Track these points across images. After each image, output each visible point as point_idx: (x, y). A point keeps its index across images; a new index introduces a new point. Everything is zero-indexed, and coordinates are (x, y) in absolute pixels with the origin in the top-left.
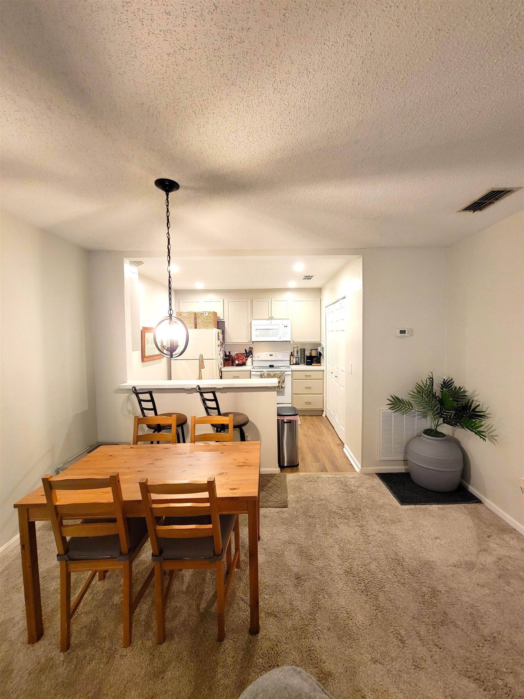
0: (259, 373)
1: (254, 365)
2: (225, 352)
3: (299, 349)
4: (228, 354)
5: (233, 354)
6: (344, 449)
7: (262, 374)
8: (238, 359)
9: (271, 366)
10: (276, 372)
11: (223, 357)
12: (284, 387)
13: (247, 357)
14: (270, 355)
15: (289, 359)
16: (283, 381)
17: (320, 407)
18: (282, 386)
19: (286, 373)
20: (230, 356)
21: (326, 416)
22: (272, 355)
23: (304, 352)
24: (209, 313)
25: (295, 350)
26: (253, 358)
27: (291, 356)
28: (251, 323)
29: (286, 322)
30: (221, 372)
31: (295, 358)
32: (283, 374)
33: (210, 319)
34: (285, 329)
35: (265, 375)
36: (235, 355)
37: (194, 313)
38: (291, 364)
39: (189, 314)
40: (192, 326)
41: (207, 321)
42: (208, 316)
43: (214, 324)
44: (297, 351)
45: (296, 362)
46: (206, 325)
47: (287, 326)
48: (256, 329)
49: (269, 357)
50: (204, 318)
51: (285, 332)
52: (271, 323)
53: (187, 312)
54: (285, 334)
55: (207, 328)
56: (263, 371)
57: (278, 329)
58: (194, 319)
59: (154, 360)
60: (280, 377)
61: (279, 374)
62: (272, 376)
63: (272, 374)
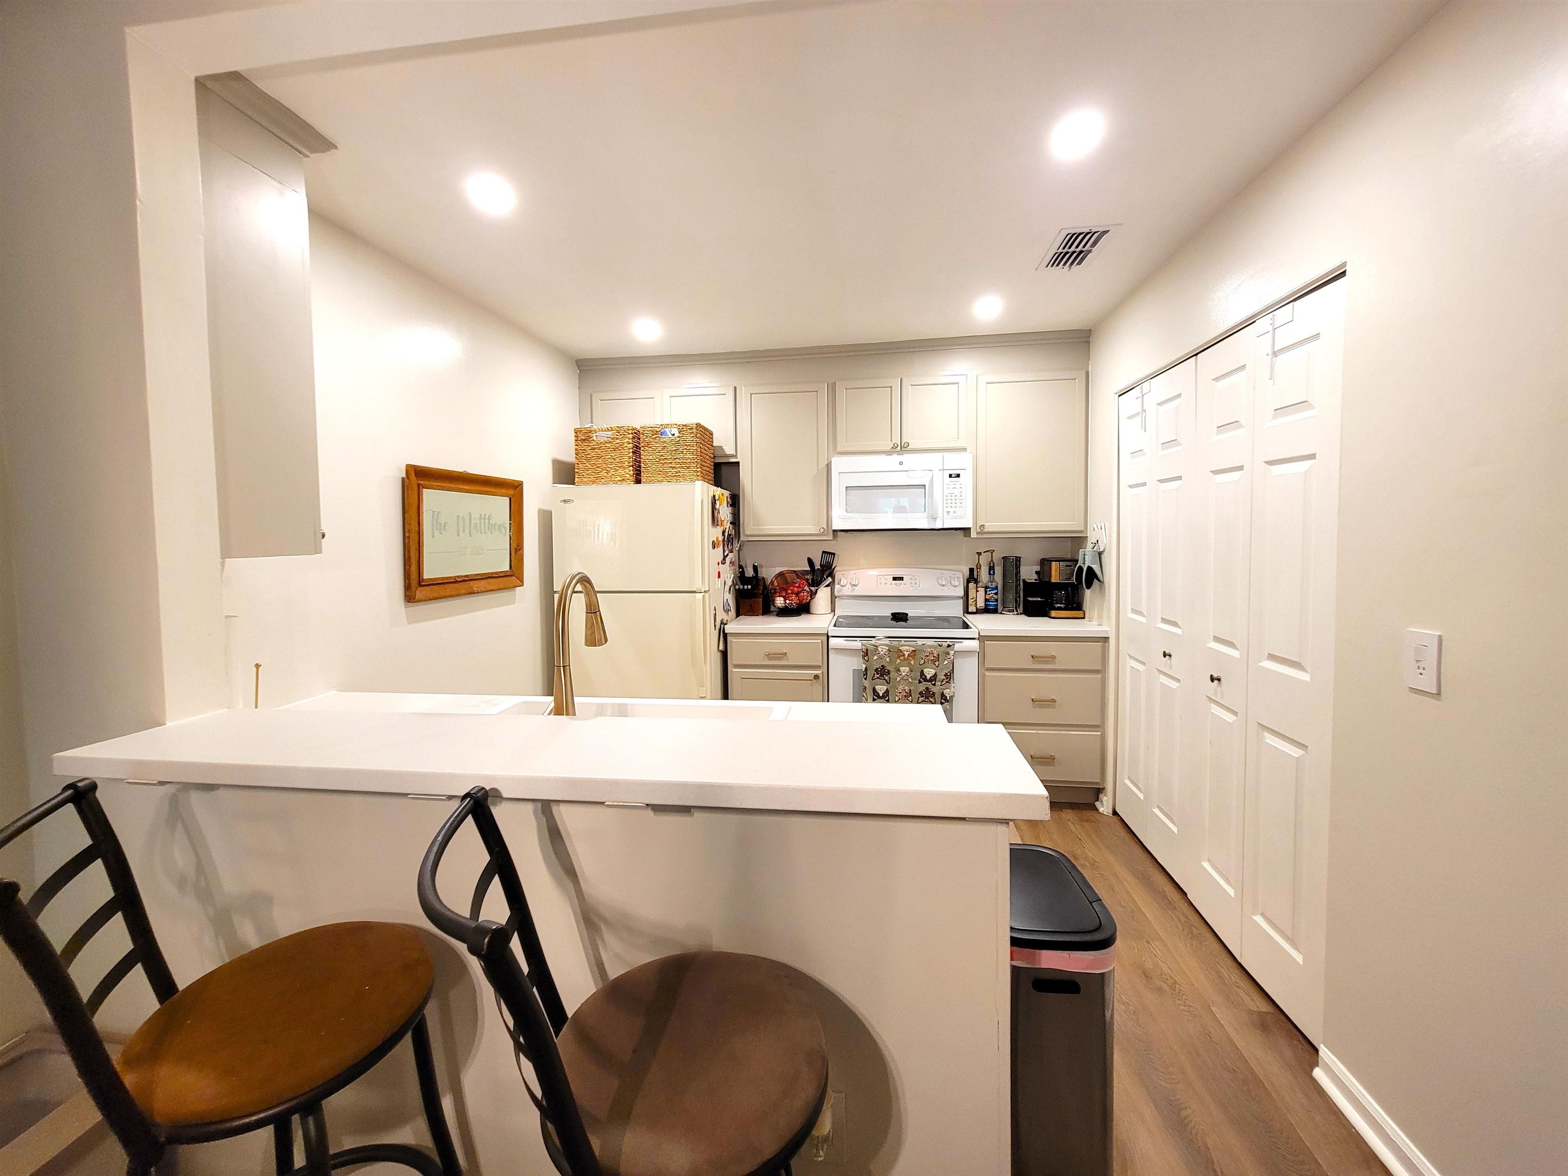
0: (857, 644)
1: (839, 612)
2: (741, 567)
3: (997, 557)
4: (750, 573)
5: (769, 573)
6: (1318, 1073)
7: (870, 647)
8: (786, 590)
9: (899, 618)
10: (920, 642)
11: (734, 584)
12: (952, 697)
13: (817, 583)
14: (895, 579)
15: (962, 593)
16: (949, 677)
17: (1090, 777)
18: (943, 695)
19: (958, 646)
20: (756, 580)
21: (1115, 813)
22: (901, 579)
23: (1018, 567)
24: (682, 428)
25: (984, 560)
26: (837, 586)
27: (968, 582)
28: (829, 466)
29: (954, 462)
30: (724, 636)
31: (982, 591)
32: (948, 650)
33: (685, 449)
34: (951, 486)
35: (882, 651)
36: (776, 579)
37: (631, 431)
38: (970, 611)
39: (617, 434)
40: (628, 475)
41: (675, 459)
42: (678, 441)
43: (698, 469)
44: (990, 563)
45: (988, 603)
46: (673, 471)
47: (958, 476)
48: (846, 487)
49: (891, 584)
50: (665, 446)
51: (954, 498)
52: (901, 463)
53: (610, 429)
54: (953, 505)
55: (674, 480)
56: (874, 637)
57: (925, 485)
58: (631, 450)
59: (474, 593)
60: (938, 661)
61: (932, 651)
62: (906, 654)
63: (906, 649)
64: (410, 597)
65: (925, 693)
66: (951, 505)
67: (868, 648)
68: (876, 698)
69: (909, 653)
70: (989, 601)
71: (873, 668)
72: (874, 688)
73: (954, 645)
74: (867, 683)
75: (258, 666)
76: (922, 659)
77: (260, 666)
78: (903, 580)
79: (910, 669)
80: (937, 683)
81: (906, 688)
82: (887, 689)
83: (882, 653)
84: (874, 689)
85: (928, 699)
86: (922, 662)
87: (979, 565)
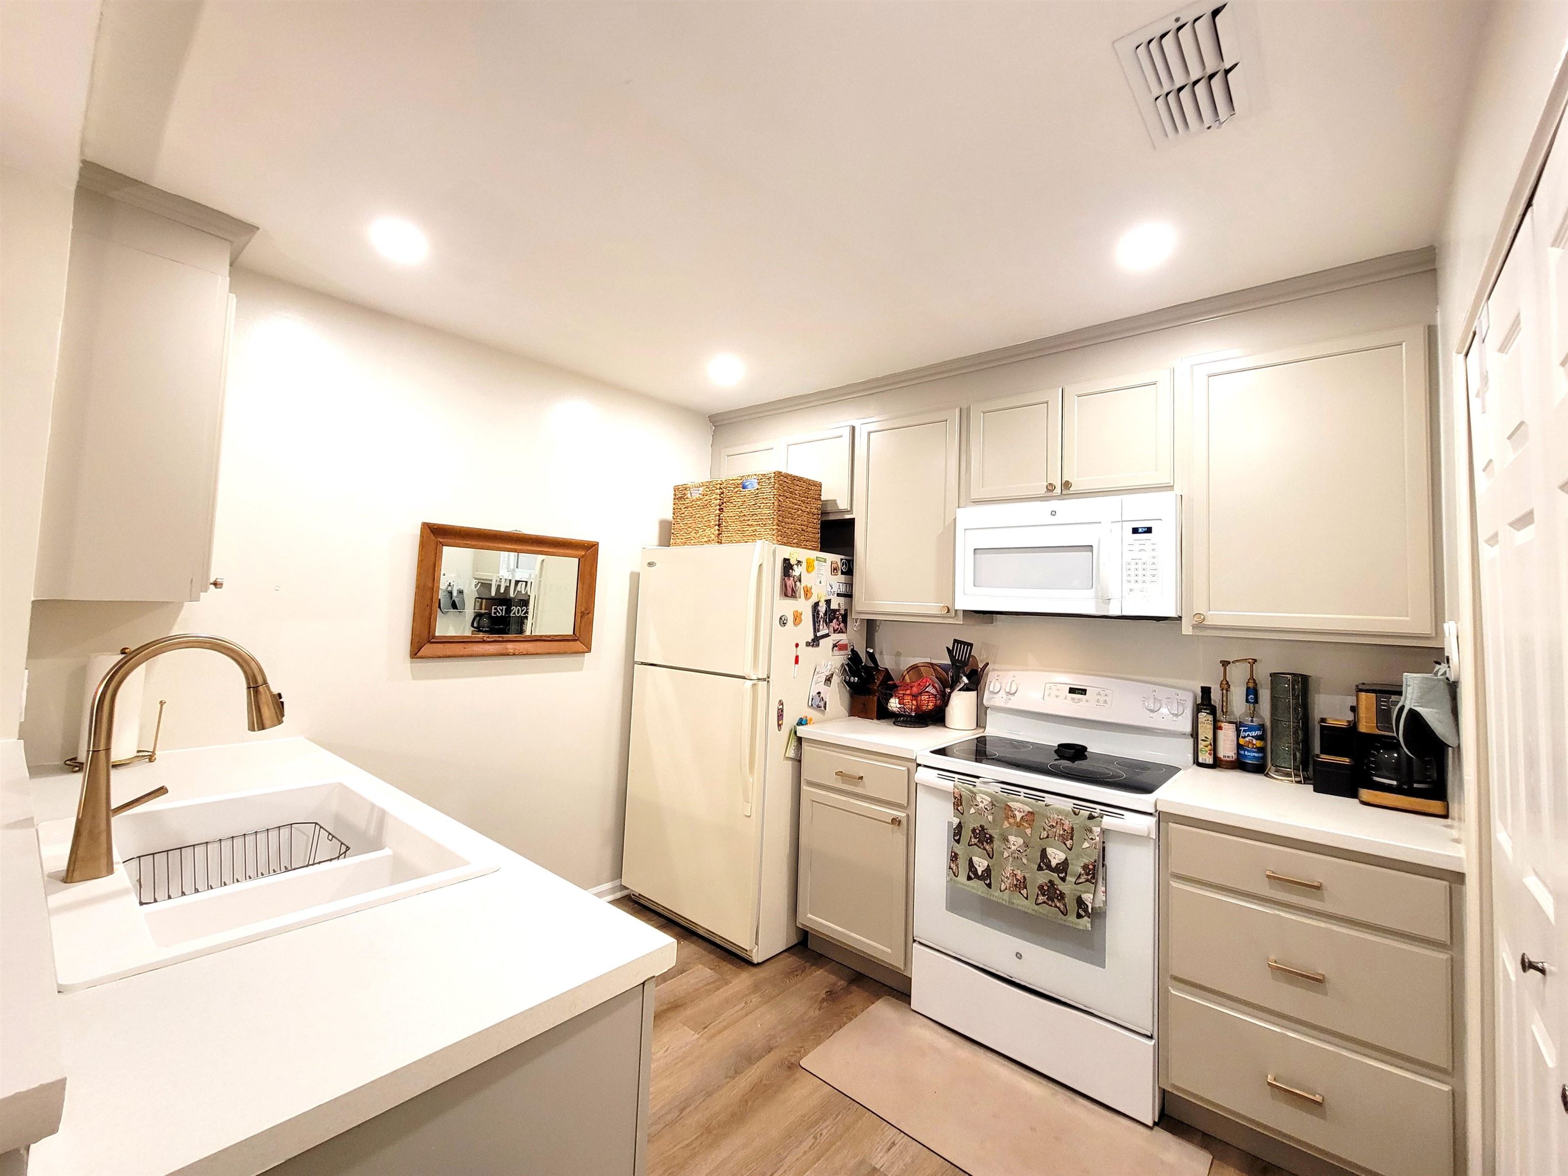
0: (948, 785)
1: (989, 729)
2: (854, 652)
3: (1263, 674)
7: (965, 793)
8: (907, 689)
9: (1066, 756)
10: (1049, 799)
13: (952, 684)
14: (1072, 691)
15: (1188, 729)
18: (1080, 902)
22: (1083, 692)
23: (1306, 697)
24: (762, 479)
25: (1238, 677)
27: (1198, 709)
28: (954, 522)
31: (1229, 730)
32: (1090, 823)
33: (763, 503)
34: (1137, 547)
35: (982, 802)
36: (908, 673)
37: (719, 485)
38: (1200, 761)
39: (707, 489)
40: (712, 536)
41: (753, 515)
42: (757, 494)
43: (774, 527)
44: (1248, 682)
45: (1242, 752)
46: (750, 529)
47: (1149, 530)
48: (975, 549)
49: (1066, 698)
50: (745, 501)
51: (1140, 566)
52: (1053, 513)
53: (701, 485)
54: (1140, 578)
55: (751, 540)
56: (978, 777)
57: (1092, 546)
58: (718, 507)
59: (508, 655)
60: (1072, 839)
61: (1061, 820)
62: (1019, 816)
63: (1020, 806)
64: (415, 653)
65: (1048, 890)
66: (1137, 578)
67: (962, 793)
68: (973, 876)
69: (1023, 814)
70: (1245, 750)
71: (969, 828)
72: (971, 858)
73: (1102, 818)
74: (959, 849)
75: (162, 703)
76: (1044, 830)
77: (165, 703)
78: (1085, 694)
79: (1024, 842)
80: (1068, 878)
81: (1018, 872)
82: (988, 866)
83: (981, 805)
84: (971, 861)
85: (1053, 901)
86: (1044, 834)
87: (1224, 682)
